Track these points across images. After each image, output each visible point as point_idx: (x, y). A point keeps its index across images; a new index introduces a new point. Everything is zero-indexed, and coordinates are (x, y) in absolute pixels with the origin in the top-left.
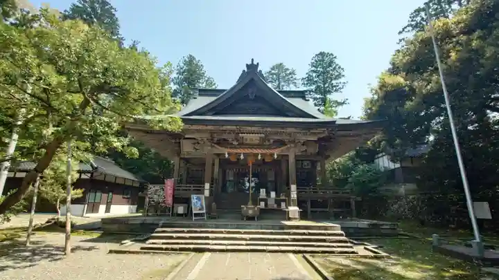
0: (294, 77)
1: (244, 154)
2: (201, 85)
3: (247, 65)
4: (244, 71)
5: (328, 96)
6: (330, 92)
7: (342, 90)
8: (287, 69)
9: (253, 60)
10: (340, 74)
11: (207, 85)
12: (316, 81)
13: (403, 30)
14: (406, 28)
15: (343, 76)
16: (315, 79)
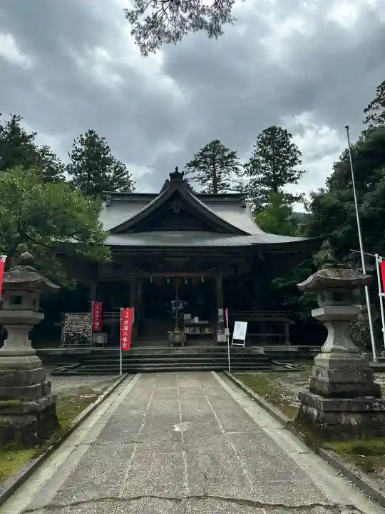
0: (236, 160)
1: (170, 277)
2: (107, 174)
3: (171, 175)
4: (167, 181)
5: (280, 188)
6: (282, 183)
7: (298, 180)
8: (226, 150)
9: (177, 168)
10: (296, 159)
11: (116, 173)
12: (264, 168)
13: (370, 107)
14: (373, 103)
15: (300, 162)
16: (263, 165)
